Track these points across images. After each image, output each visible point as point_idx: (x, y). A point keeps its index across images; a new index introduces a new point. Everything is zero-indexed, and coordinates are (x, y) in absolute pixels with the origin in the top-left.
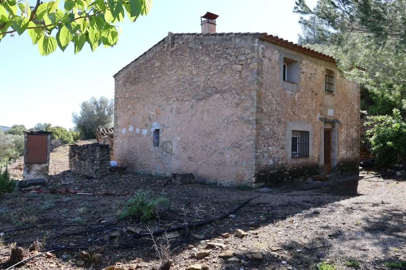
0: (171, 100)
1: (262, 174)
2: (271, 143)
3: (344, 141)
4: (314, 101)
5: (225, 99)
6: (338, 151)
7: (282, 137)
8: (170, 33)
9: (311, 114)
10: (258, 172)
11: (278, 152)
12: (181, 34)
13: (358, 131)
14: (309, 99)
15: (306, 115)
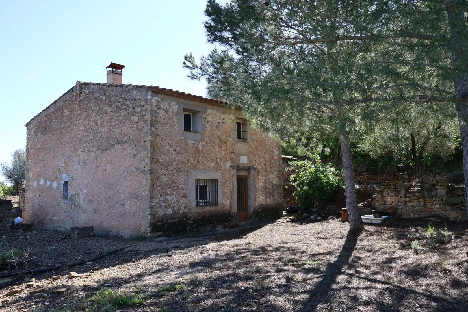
0: (79, 151)
1: (158, 224)
2: (169, 193)
3: (261, 188)
4: (223, 149)
5: (124, 150)
6: (255, 198)
7: (183, 186)
8: (78, 82)
9: (219, 162)
10: (153, 222)
11: (178, 201)
12: (88, 84)
13: (279, 177)
14: (216, 148)
15: (213, 164)
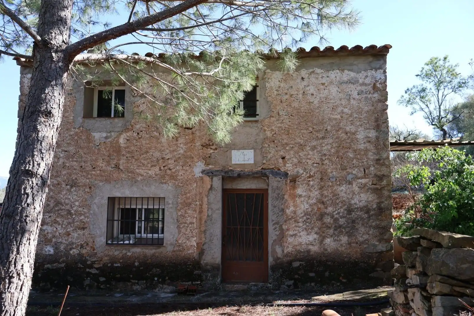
3: (305, 215)
6: (282, 237)
15: (157, 169)
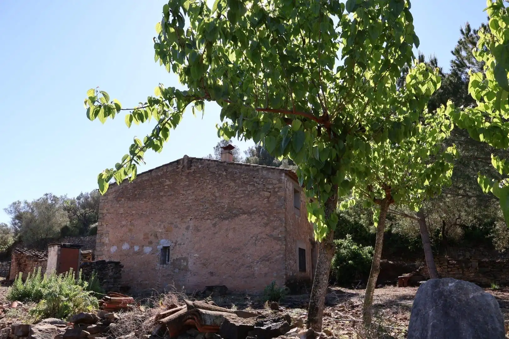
0: (187, 218)
1: (288, 283)
2: (291, 257)
5: (253, 220)
7: (295, 253)
8: (186, 156)
10: (286, 281)
11: (294, 265)
12: (201, 159)
15: (304, 236)
